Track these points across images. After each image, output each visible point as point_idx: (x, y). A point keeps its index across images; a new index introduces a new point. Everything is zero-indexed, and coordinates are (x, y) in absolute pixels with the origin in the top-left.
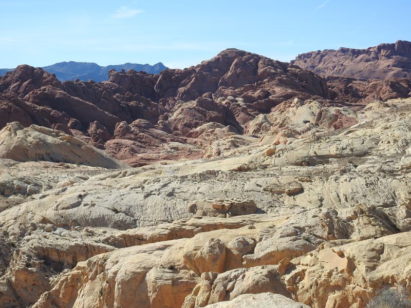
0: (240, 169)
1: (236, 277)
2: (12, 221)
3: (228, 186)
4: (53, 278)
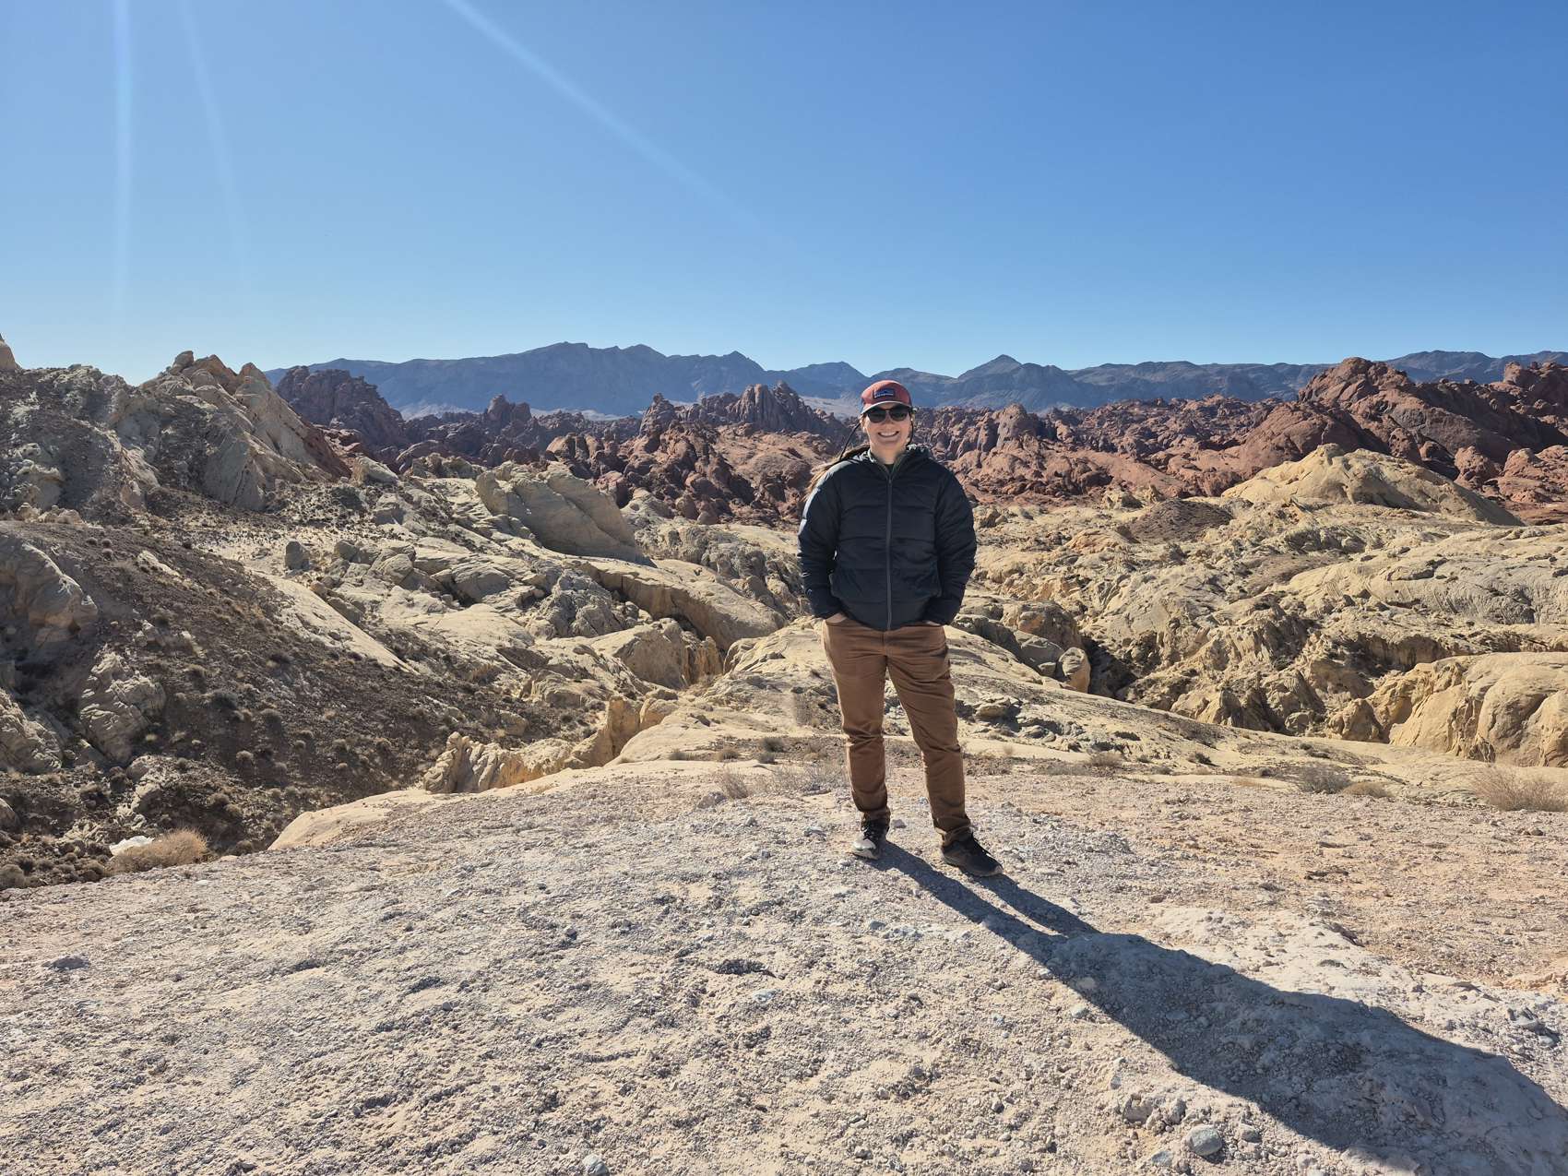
2: (1313, 589)
4: (1373, 680)
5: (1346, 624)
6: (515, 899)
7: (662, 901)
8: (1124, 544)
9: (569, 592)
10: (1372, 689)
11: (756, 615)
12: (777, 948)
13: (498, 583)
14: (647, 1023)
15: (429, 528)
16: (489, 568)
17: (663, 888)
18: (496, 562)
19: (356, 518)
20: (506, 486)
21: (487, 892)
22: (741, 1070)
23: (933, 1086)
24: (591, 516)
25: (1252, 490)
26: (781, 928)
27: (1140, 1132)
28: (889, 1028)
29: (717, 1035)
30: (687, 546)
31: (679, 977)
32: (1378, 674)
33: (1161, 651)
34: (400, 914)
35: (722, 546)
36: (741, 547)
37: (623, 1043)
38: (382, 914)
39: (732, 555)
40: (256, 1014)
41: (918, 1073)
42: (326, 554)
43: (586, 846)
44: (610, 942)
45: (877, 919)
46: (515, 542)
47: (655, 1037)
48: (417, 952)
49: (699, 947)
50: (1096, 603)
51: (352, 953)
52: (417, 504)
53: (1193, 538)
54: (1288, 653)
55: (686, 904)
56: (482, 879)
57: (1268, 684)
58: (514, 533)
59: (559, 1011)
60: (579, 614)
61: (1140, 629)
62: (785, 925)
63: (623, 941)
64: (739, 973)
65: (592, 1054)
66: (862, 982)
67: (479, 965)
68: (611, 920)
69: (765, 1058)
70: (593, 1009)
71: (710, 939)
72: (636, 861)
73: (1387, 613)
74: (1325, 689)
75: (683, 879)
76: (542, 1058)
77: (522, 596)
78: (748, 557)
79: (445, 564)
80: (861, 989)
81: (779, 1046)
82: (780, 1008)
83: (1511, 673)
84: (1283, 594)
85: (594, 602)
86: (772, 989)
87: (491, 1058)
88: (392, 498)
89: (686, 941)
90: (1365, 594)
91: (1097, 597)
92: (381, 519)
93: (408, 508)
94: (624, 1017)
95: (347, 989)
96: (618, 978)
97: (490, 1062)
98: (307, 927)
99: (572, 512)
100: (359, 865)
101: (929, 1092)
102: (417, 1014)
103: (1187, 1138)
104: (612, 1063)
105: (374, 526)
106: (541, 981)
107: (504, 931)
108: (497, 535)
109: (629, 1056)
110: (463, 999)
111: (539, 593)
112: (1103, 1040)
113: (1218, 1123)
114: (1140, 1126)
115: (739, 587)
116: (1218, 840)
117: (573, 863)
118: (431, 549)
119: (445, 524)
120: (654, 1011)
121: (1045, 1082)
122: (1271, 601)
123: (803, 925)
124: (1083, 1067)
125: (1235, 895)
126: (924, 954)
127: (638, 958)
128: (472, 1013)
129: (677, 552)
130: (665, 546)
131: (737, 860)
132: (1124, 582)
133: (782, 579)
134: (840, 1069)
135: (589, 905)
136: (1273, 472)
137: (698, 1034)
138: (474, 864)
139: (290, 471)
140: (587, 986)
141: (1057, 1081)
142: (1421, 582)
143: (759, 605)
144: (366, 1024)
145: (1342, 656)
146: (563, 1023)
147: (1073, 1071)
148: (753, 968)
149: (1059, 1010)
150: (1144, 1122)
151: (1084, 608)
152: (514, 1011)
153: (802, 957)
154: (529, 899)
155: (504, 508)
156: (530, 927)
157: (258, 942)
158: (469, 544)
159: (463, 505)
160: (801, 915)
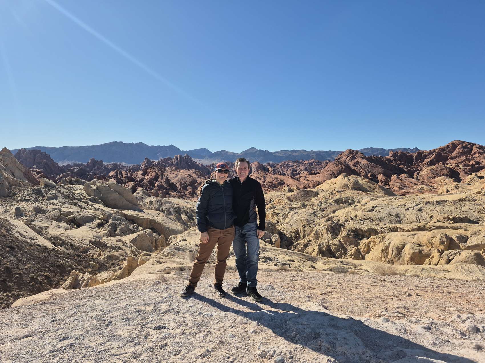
0: (460, 200)
1: (455, 254)
2: (342, 215)
3: (452, 208)
4: (359, 241)
5: (351, 225)
6: (93, 314)
7: (138, 311)
8: (289, 202)
9: (115, 222)
10: (359, 244)
11: (178, 227)
12: (171, 322)
13: (90, 219)
14: (131, 344)
15: (67, 202)
16: (87, 214)
17: (138, 308)
18: (90, 212)
19: (41, 198)
20: (94, 187)
21: (84, 312)
22: (158, 355)
23: (212, 354)
24: (123, 196)
25: (323, 186)
26: (173, 316)
27: (264, 360)
28: (201, 340)
29: (152, 346)
30: (156, 206)
31: (142, 331)
32: (361, 240)
33: (301, 234)
34: (57, 320)
35: (167, 205)
36: (173, 205)
37: (124, 350)
38: (51, 321)
39: (170, 208)
40: (10, 351)
41: (208, 351)
42: (30, 211)
43: (116, 298)
44: (121, 324)
45: (201, 312)
46: (96, 205)
47: (134, 348)
48: (62, 330)
49: (148, 323)
50: (282, 220)
51: (41, 332)
52: (63, 194)
53: (308, 200)
54: (336, 234)
55: (145, 312)
56: (83, 309)
57: (331, 244)
58: (96, 203)
59: (105, 343)
60: (118, 229)
61: (294, 228)
62: (174, 315)
63: (126, 323)
64: (160, 329)
65: (115, 354)
66: (195, 329)
67: (82, 333)
68: (122, 317)
69: (165, 351)
70: (115, 342)
71: (152, 321)
72: (131, 301)
73: (362, 222)
74: (347, 244)
75: (145, 305)
76: (100, 356)
77: (99, 223)
78: (175, 208)
79: (72, 213)
80: (194, 330)
81: (170, 347)
82: (171, 337)
83: (396, 238)
84: (334, 217)
85: (123, 225)
86: (169, 333)
87: (84, 357)
88: (54, 192)
89: (145, 322)
90: (356, 216)
91: (282, 218)
92: (49, 199)
93: (59, 195)
94: (125, 343)
95: (39, 342)
96: (124, 333)
97: (84, 358)
98: (26, 326)
99: (116, 195)
100: (42, 310)
101: (210, 355)
102: (62, 347)
103: (275, 360)
104: (121, 356)
105: (47, 201)
106: (100, 336)
107: (89, 323)
108: (90, 203)
109: (126, 354)
110: (76, 342)
111: (105, 222)
112: (257, 338)
113: (283, 355)
114: (264, 358)
115: (172, 218)
116: (301, 286)
117: (111, 303)
118: (67, 208)
119: (72, 200)
120: (134, 341)
121: (241, 350)
122: (330, 219)
123: (179, 315)
124: (252, 345)
125: (300, 299)
126: (213, 320)
127: (130, 327)
128: (79, 346)
129: (152, 208)
130: (148, 206)
131: (162, 298)
132: (289, 214)
133: (187, 215)
134: (186, 352)
135: (115, 314)
136: (329, 181)
137: (147, 346)
138: (80, 305)
139: (18, 183)
140: (114, 336)
141: (244, 349)
142: (371, 212)
143: (179, 224)
144: (45, 351)
145: (351, 235)
146: (107, 346)
147: (249, 346)
148: (164, 327)
149: (247, 331)
150: (265, 357)
151: (278, 222)
152: (92, 344)
153: (178, 323)
154: (97, 314)
155: (93, 194)
156: (97, 321)
157: (10, 332)
158: (80, 206)
159: (79, 193)
160: (179, 312)
